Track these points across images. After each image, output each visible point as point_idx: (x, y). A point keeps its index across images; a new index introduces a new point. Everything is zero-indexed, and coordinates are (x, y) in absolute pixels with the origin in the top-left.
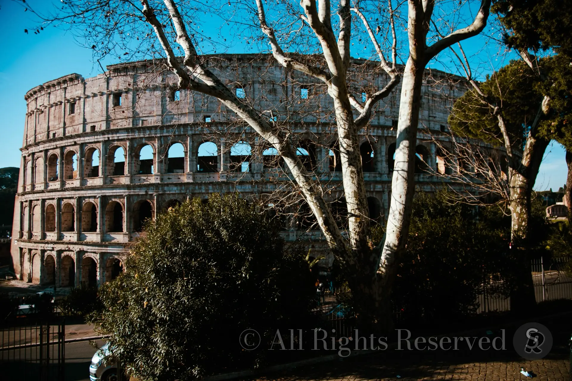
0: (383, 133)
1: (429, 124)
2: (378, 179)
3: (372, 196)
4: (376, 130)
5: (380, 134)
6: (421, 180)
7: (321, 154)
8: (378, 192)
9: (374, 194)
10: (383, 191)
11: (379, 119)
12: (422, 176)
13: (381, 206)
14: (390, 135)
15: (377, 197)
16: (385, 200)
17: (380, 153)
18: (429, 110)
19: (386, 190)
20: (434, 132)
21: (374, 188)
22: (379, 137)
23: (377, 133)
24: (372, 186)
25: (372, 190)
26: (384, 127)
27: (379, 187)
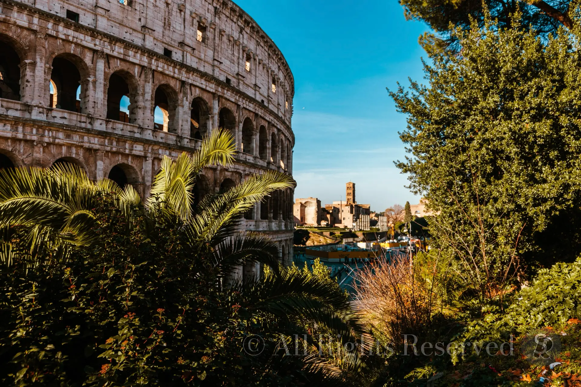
0: (150, 63)
1: (213, 70)
2: (137, 135)
3: (126, 162)
4: (138, 55)
5: (145, 64)
8: (136, 157)
9: (130, 159)
10: (145, 157)
11: (144, 40)
13: (140, 180)
14: (160, 69)
15: (134, 166)
16: (146, 172)
17: (143, 95)
18: (215, 50)
19: (149, 155)
20: (218, 83)
21: (131, 150)
22: (143, 67)
23: (140, 60)
24: (127, 146)
25: (127, 152)
26: (151, 54)
27: (138, 149)
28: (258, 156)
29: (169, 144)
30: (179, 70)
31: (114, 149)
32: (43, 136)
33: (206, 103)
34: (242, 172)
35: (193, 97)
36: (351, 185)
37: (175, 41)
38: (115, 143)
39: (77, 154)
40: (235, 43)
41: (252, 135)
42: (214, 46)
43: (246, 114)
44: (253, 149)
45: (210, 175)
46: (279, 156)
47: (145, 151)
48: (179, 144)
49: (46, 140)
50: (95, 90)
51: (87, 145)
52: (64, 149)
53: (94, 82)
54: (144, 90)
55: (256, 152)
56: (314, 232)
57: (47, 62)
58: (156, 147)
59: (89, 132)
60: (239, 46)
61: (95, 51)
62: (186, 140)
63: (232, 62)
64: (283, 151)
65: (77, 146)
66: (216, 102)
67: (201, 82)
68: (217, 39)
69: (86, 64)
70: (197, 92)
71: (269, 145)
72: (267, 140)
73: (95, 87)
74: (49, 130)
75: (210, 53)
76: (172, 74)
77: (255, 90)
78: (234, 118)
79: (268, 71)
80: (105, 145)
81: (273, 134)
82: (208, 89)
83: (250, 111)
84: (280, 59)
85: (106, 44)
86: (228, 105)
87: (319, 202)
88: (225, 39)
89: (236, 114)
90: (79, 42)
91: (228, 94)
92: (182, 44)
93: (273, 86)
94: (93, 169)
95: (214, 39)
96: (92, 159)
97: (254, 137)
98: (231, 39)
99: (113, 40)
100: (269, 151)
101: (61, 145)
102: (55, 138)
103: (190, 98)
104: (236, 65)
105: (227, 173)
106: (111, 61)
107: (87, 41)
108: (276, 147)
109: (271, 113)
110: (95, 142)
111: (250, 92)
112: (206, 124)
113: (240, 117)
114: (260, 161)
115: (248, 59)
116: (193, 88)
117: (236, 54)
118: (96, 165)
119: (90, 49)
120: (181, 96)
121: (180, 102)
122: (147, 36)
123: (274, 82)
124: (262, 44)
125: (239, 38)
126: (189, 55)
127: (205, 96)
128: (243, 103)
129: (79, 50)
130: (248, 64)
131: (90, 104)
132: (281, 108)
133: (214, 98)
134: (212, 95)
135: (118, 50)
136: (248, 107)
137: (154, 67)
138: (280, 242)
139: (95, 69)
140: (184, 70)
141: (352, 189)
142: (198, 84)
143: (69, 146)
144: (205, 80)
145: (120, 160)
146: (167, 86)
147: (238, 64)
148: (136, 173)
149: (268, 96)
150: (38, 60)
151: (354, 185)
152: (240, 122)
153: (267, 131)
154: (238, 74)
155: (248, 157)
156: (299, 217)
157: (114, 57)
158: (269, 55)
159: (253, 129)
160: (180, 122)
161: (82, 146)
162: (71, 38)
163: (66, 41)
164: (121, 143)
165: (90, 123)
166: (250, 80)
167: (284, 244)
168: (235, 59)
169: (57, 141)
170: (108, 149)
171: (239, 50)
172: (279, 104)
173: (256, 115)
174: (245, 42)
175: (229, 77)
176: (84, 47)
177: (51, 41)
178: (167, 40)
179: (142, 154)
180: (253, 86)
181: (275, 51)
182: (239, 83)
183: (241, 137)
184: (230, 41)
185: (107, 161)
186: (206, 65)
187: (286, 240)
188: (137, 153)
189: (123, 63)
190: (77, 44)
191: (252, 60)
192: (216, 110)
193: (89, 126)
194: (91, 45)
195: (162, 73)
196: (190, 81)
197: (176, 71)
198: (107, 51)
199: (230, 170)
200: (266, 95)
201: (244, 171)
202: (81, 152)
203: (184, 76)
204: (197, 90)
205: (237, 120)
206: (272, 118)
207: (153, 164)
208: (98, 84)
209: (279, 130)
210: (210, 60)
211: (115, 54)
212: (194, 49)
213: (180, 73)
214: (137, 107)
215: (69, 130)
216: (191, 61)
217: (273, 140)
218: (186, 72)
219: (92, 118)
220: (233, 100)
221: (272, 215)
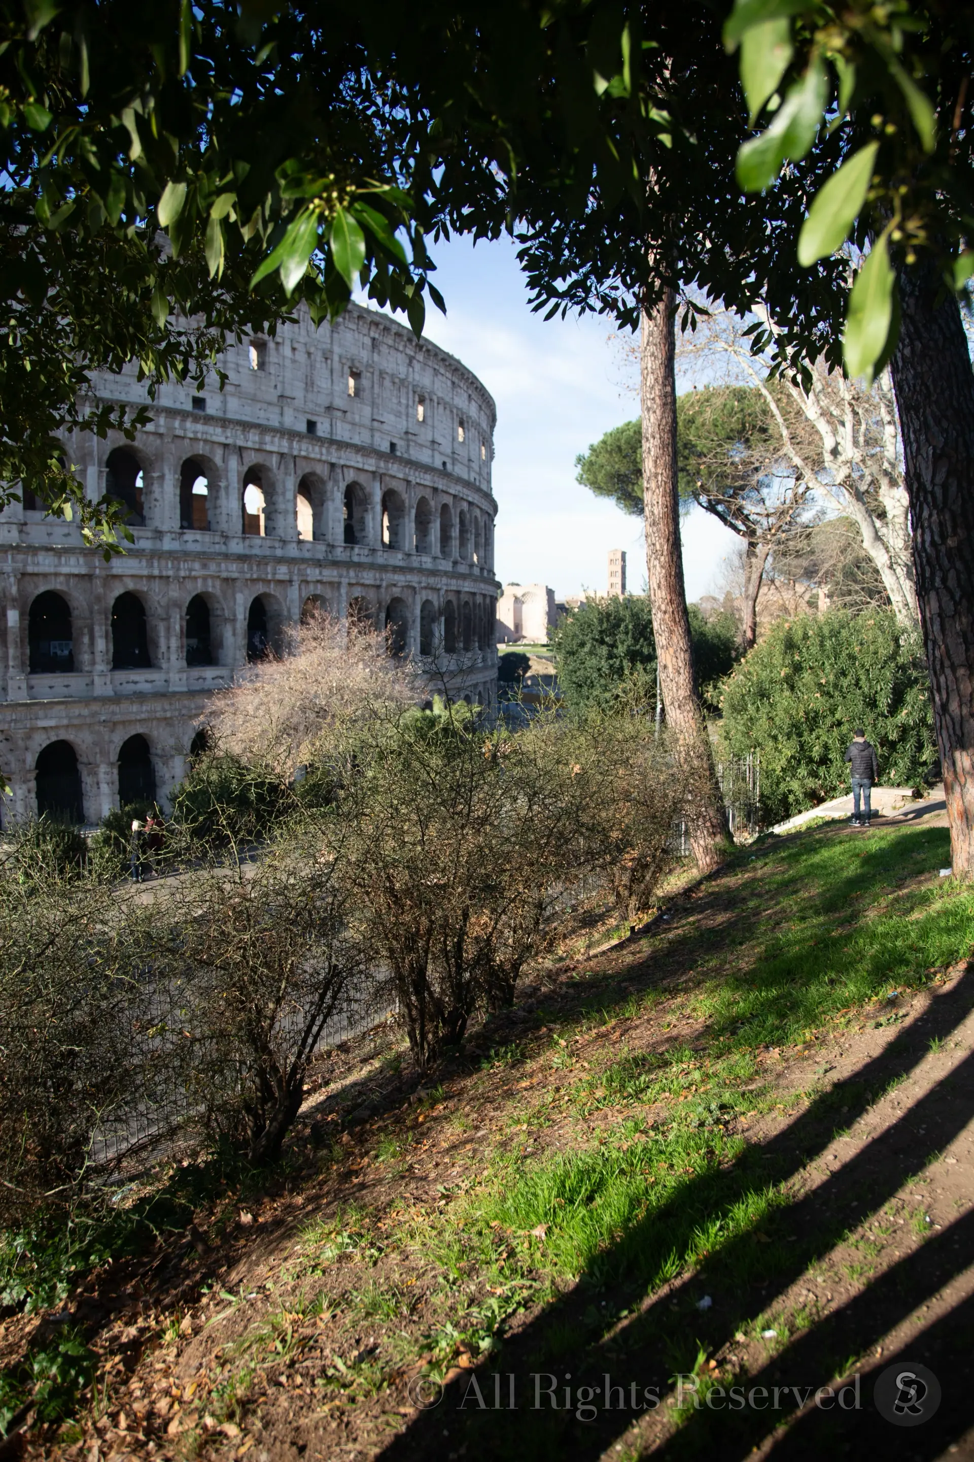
0: (291, 448)
1: (372, 436)
2: (279, 553)
3: (267, 590)
4: (276, 439)
5: (285, 451)
6: (356, 559)
7: (162, 486)
8: (281, 582)
9: (272, 586)
10: (291, 581)
11: (282, 414)
12: (356, 550)
13: (285, 613)
14: (303, 453)
15: (277, 594)
16: (292, 601)
17: (284, 494)
18: (373, 404)
19: (295, 578)
20: (380, 455)
21: (274, 574)
22: (282, 455)
23: (280, 446)
24: (269, 569)
25: (270, 577)
26: (292, 435)
27: (283, 572)
28: (439, 554)
29: (319, 560)
30: (328, 449)
31: (255, 576)
32: (178, 569)
33: (362, 488)
34: (416, 585)
35: (346, 484)
36: (619, 556)
37: (320, 406)
38: (255, 568)
39: (214, 587)
40: (401, 383)
41: (429, 523)
42: (373, 398)
43: (419, 493)
44: (430, 546)
45: (371, 595)
46: (471, 546)
47: (291, 573)
48: (330, 557)
49: (182, 574)
50: (227, 498)
51: (224, 575)
52: (200, 581)
53: (227, 488)
54: (284, 487)
55: (436, 549)
56: (539, 657)
57: (175, 473)
58: (303, 567)
59: (226, 556)
60: (407, 387)
61: (225, 446)
62: (340, 550)
63: (398, 415)
64: (477, 535)
65: (212, 577)
66: (377, 485)
67: (357, 460)
68: (376, 386)
69: (215, 465)
70: (351, 476)
71: (455, 532)
72: (452, 525)
73: (227, 494)
74: (185, 561)
75: (367, 411)
76: (318, 456)
77: (433, 450)
78: (403, 502)
79: (452, 412)
80: (243, 572)
81: (462, 513)
82: (366, 467)
83: (425, 486)
84: (472, 383)
85: (239, 433)
86: (394, 485)
87: (550, 593)
88: (387, 383)
89: (405, 496)
90: (209, 438)
91: (395, 469)
92: (329, 408)
93: (460, 430)
94: (232, 604)
95: (373, 387)
96: (230, 591)
97: (432, 525)
98: (397, 380)
99: (246, 426)
100: (455, 543)
101: (196, 578)
102: (191, 570)
103: (343, 486)
104: (404, 417)
105: (394, 589)
106: (245, 454)
107: (217, 434)
108: (467, 531)
109: (459, 480)
110: (232, 569)
111: (424, 456)
112: (363, 518)
113: (410, 500)
114: (443, 562)
115: (422, 401)
116: (345, 470)
117: (404, 401)
118: (235, 600)
119: (220, 444)
120: (330, 485)
121: (329, 494)
122: (286, 409)
123: (461, 424)
124: (442, 371)
125: (407, 375)
126: (339, 424)
127: (362, 479)
128: (415, 477)
129: (208, 447)
130: (421, 409)
131: (224, 518)
132: (473, 465)
133: (374, 478)
134: (371, 475)
135: (252, 439)
136: (422, 482)
137: (295, 453)
138: (475, 686)
139: (226, 470)
140: (335, 447)
141: (620, 563)
142: (352, 464)
143: (205, 578)
144: (363, 455)
145: (260, 589)
146: (313, 474)
147: (407, 415)
148: (279, 603)
149: (453, 453)
150: (166, 471)
151: (624, 555)
152: (411, 507)
153: (453, 511)
154: (407, 433)
155: (424, 559)
156: (510, 624)
157: (247, 448)
158: (453, 383)
159: (430, 513)
160: (331, 524)
161: (218, 577)
162: (199, 436)
163: (195, 440)
164: (262, 567)
165: (225, 543)
166: (425, 435)
167: (481, 688)
168: (403, 410)
169: (193, 573)
170: (248, 576)
171: (407, 393)
172: (470, 460)
173: (435, 490)
174: (417, 377)
175: (395, 441)
176: (213, 442)
177: (178, 441)
178: (311, 406)
179: (287, 578)
180: (428, 444)
181: (463, 374)
182: (408, 446)
183: (413, 530)
184: (394, 383)
185: (246, 592)
186: (363, 430)
187: (485, 683)
188: (279, 577)
189: (259, 455)
190: (206, 441)
191: (427, 402)
192: (378, 497)
193: (223, 549)
194: (222, 440)
195: (306, 458)
196: (342, 462)
197: (324, 450)
198: (240, 443)
199: (400, 584)
200: (449, 451)
201: (420, 583)
202: (218, 583)
203: (334, 457)
204: (351, 471)
205: (407, 505)
206: (459, 488)
207: (300, 589)
208: (230, 488)
209: (470, 504)
210: (367, 422)
211: (250, 444)
212: (345, 412)
213: (329, 453)
214: (276, 511)
215: (204, 557)
216: (343, 432)
217: (462, 522)
218: (337, 449)
219: (227, 537)
220: (401, 476)
221: (461, 645)
